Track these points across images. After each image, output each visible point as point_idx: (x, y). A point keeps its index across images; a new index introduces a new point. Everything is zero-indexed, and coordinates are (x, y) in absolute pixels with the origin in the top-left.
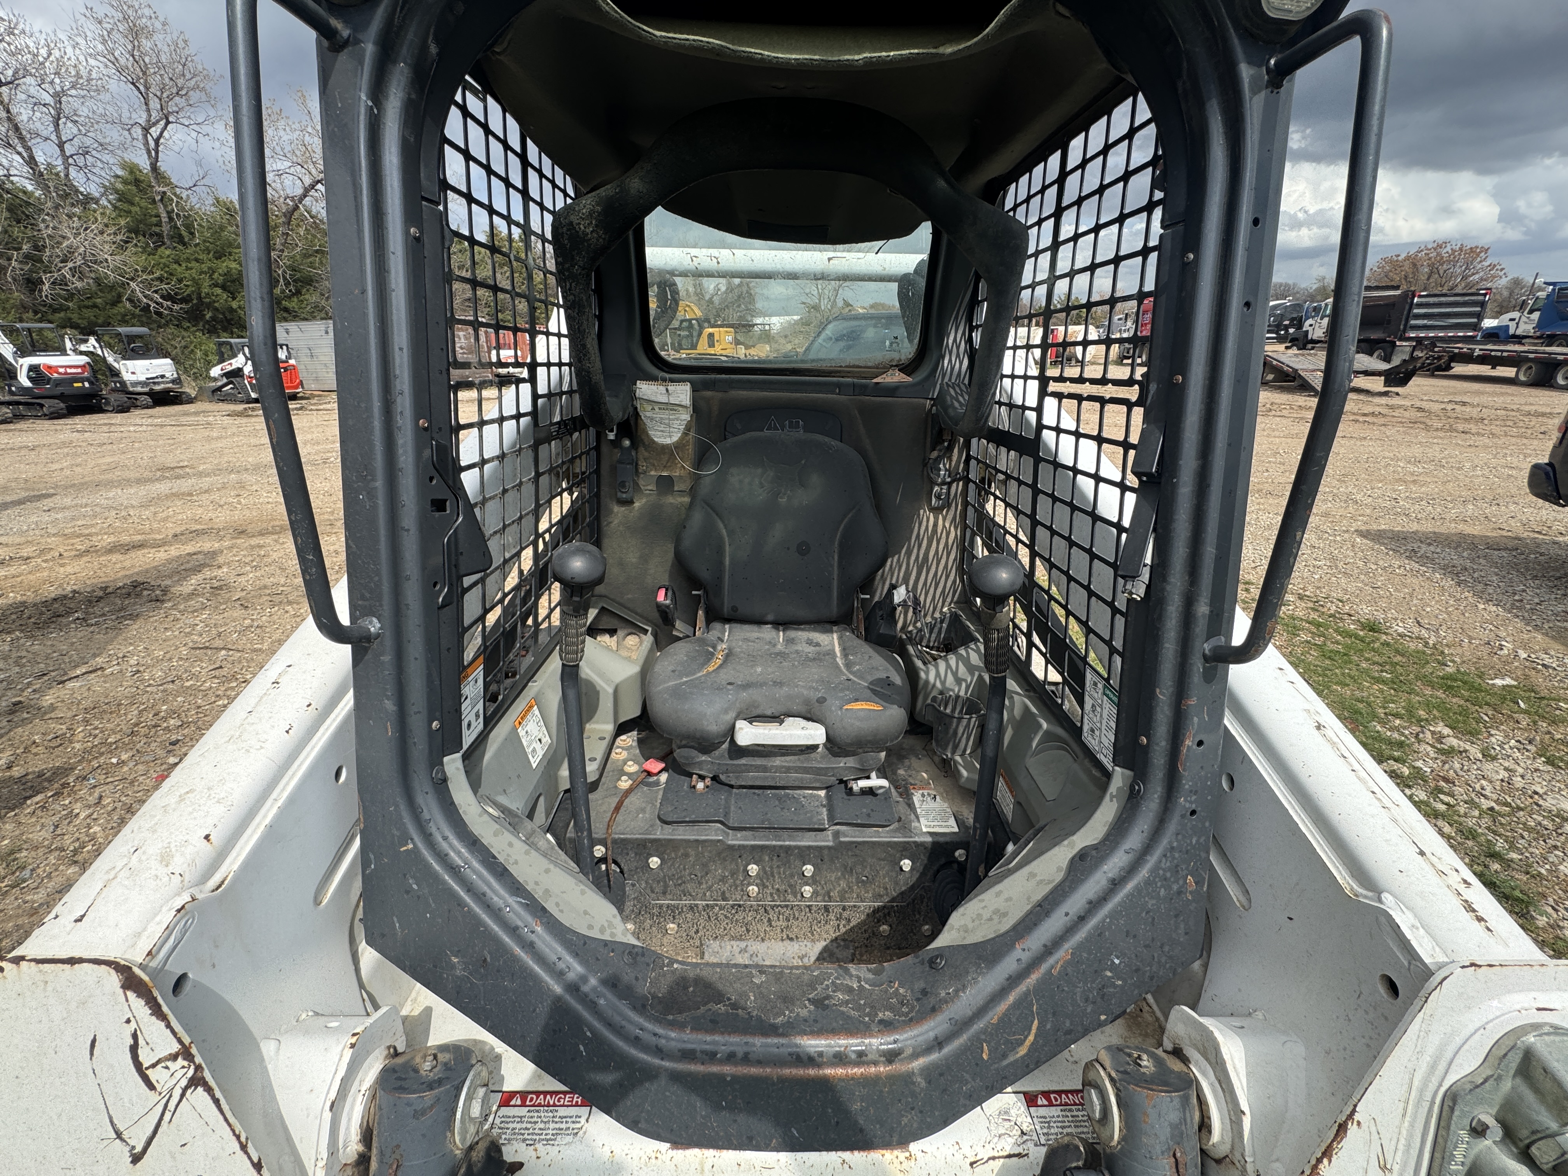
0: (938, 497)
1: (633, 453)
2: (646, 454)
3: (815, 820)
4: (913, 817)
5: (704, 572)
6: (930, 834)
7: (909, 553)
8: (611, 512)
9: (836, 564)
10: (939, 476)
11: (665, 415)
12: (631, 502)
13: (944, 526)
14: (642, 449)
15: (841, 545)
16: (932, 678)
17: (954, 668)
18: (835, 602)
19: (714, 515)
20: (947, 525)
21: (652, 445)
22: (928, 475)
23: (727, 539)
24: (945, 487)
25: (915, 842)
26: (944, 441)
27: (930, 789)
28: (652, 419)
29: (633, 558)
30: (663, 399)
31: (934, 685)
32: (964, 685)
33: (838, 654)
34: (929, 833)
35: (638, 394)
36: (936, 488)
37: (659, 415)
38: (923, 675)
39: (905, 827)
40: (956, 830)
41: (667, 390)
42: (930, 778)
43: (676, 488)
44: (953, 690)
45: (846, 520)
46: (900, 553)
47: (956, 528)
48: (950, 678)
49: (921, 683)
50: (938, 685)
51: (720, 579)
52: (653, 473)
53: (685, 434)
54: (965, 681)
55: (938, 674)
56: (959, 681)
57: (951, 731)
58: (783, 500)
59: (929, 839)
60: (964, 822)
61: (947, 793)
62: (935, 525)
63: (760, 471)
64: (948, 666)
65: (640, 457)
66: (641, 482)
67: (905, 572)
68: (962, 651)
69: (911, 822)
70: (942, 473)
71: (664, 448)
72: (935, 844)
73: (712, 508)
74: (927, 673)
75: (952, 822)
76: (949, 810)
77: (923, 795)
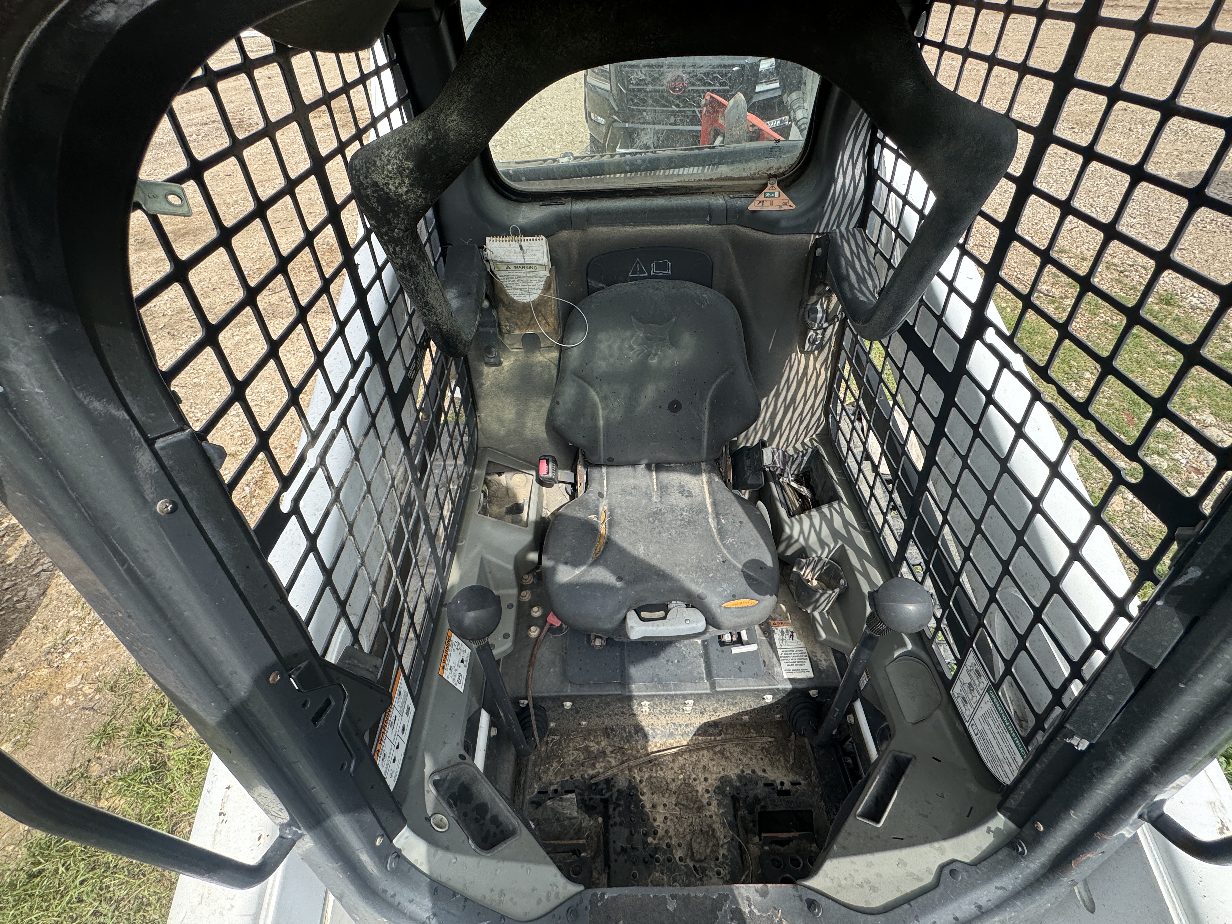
0: (813, 343)
1: (494, 313)
2: (508, 314)
3: (695, 674)
4: (775, 660)
5: (580, 440)
6: (792, 680)
7: (777, 395)
8: (481, 374)
9: (706, 420)
10: (815, 320)
11: (522, 273)
12: (500, 364)
13: (815, 368)
14: (502, 309)
15: (712, 404)
16: (796, 534)
17: (818, 529)
18: (705, 450)
19: (586, 385)
20: (818, 366)
21: (512, 304)
22: (803, 316)
23: (599, 404)
24: (819, 331)
25: (778, 689)
26: (826, 285)
27: (788, 624)
28: (508, 278)
29: (509, 414)
30: (517, 258)
31: (797, 541)
32: (827, 550)
33: (710, 510)
34: (789, 679)
35: (489, 254)
36: (811, 333)
37: (515, 273)
38: (787, 530)
39: (770, 675)
40: (811, 675)
41: (521, 247)
42: (788, 610)
43: (542, 345)
44: (816, 552)
45: (718, 381)
46: (768, 396)
47: (826, 369)
48: (813, 538)
49: (784, 536)
50: (802, 540)
51: (596, 441)
52: (517, 332)
53: (547, 288)
54: (829, 546)
55: (802, 531)
56: (823, 544)
57: (814, 599)
58: (654, 362)
59: (789, 686)
60: (818, 665)
61: (802, 628)
62: (806, 368)
63: (628, 333)
64: (812, 525)
65: (502, 317)
66: (507, 342)
67: (772, 413)
68: (825, 509)
69: (773, 667)
70: (820, 315)
71: (525, 307)
72: (793, 691)
73: (582, 379)
74: (792, 528)
75: (808, 665)
76: (804, 651)
77: (782, 633)
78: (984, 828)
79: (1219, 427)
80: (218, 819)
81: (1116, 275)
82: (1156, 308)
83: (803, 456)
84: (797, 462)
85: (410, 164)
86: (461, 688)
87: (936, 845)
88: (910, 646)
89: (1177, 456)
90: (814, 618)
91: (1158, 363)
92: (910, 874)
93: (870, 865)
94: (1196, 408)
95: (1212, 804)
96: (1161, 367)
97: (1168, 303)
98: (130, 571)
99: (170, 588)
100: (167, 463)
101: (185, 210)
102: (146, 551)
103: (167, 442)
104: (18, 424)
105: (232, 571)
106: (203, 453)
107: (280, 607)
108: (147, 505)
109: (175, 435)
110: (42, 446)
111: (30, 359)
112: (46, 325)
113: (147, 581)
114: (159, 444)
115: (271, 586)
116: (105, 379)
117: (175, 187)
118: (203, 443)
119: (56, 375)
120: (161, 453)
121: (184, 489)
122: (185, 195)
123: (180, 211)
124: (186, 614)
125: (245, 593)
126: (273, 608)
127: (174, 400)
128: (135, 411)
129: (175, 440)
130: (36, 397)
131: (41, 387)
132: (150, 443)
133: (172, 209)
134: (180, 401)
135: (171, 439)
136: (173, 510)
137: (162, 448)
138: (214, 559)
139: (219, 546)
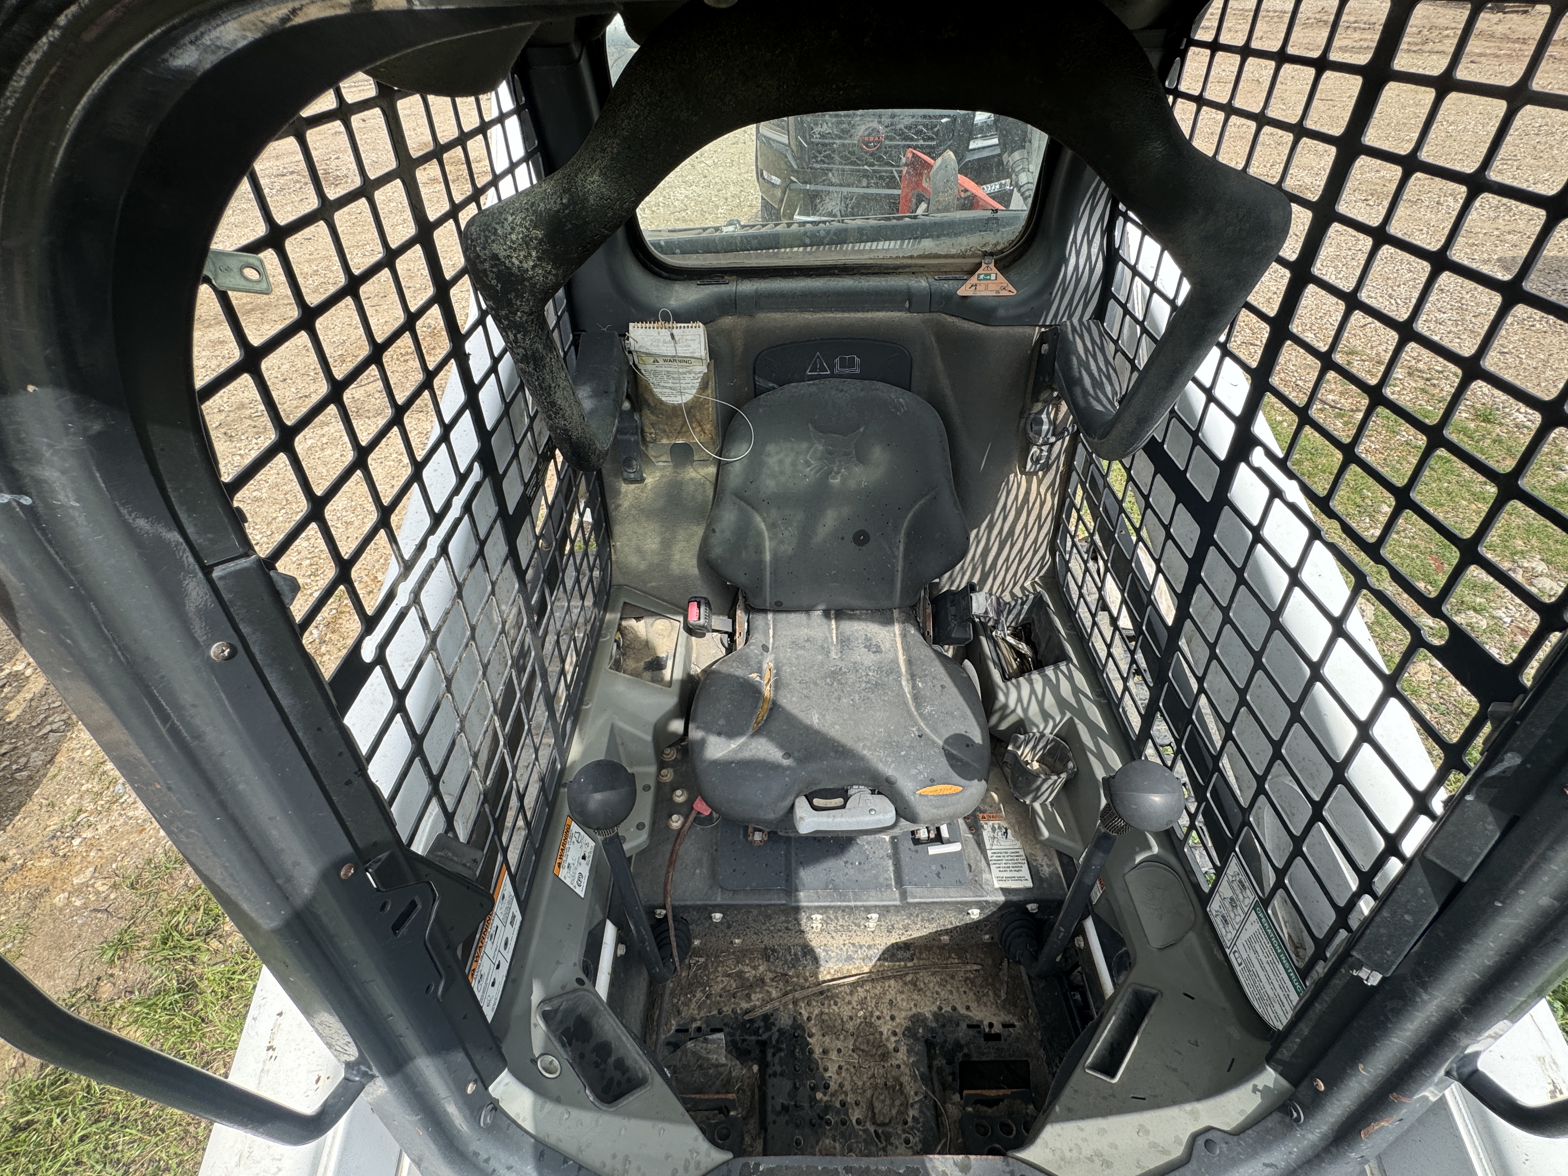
0: (1036, 461)
1: (636, 417)
2: (653, 418)
3: (881, 880)
4: (983, 863)
5: (741, 578)
6: (1004, 890)
7: (990, 527)
8: (618, 493)
9: (901, 555)
10: (1039, 433)
11: (673, 368)
12: (642, 480)
13: (1039, 493)
14: (647, 412)
15: (908, 535)
16: (1012, 703)
17: (1040, 696)
18: (898, 594)
19: (749, 508)
20: (1042, 491)
21: (659, 407)
22: (1025, 429)
23: (766, 534)
24: (1045, 448)
25: (987, 902)
26: (1053, 390)
27: (1001, 818)
28: (655, 373)
29: (652, 544)
30: (668, 350)
31: (1014, 711)
32: (1051, 724)
33: (903, 669)
34: (1002, 889)
35: (632, 344)
36: (1035, 449)
37: (664, 368)
38: (1001, 697)
39: (977, 884)
40: (1029, 884)
41: (672, 336)
42: (1001, 801)
43: (696, 458)
44: (1037, 727)
45: (917, 507)
46: (979, 527)
47: (1053, 495)
48: (1034, 709)
49: (998, 705)
50: (1019, 711)
51: (760, 580)
52: (665, 441)
53: (704, 387)
54: (1053, 719)
55: (1019, 699)
56: (1046, 716)
57: (1034, 786)
58: (836, 481)
59: (1001, 898)
60: (1038, 872)
61: (1019, 823)
62: (1028, 493)
63: (805, 445)
64: (1033, 691)
65: (647, 422)
66: (651, 453)
67: (984, 549)
68: (1050, 671)
69: (981, 872)
70: (1045, 427)
71: (675, 410)
72: (1006, 905)
73: (745, 501)
74: (1007, 695)
75: (1025, 872)
76: (1022, 853)
77: (993, 829)
78: (1249, 1086)
79: (1550, 576)
80: (265, 1054)
81: (1421, 383)
82: (1472, 425)
83: (1023, 604)
84: (1015, 612)
85: (539, 234)
86: (581, 892)
87: (1188, 1107)
88: (1156, 849)
89: (1500, 613)
90: (1034, 811)
91: (1473, 494)
92: (1154, 1145)
93: (1102, 1132)
94: (1522, 552)
95: (1541, 1059)
96: (1478, 500)
97: (1487, 420)
98: (174, 732)
99: (222, 754)
100: (227, 596)
101: (264, 286)
102: (194, 706)
103: (228, 570)
104: (47, 545)
105: (300, 734)
106: (271, 585)
107: (358, 781)
108: (198, 648)
109: (238, 561)
110: (74, 572)
111: (67, 465)
112: (89, 424)
113: (194, 744)
114: (217, 573)
115: (347, 754)
116: (157, 492)
117: (250, 258)
118: (272, 573)
119: (97, 486)
120: (220, 585)
121: (245, 629)
122: (264, 268)
123: (257, 287)
124: (241, 787)
125: (315, 762)
126: (348, 783)
127: (238, 518)
128: (190, 530)
129: (238, 567)
130: (71, 511)
131: (77, 501)
132: (207, 571)
133: (249, 285)
134: (245, 520)
135: (232, 566)
136: (232, 656)
137: (221, 578)
138: (278, 718)
139: (285, 702)
